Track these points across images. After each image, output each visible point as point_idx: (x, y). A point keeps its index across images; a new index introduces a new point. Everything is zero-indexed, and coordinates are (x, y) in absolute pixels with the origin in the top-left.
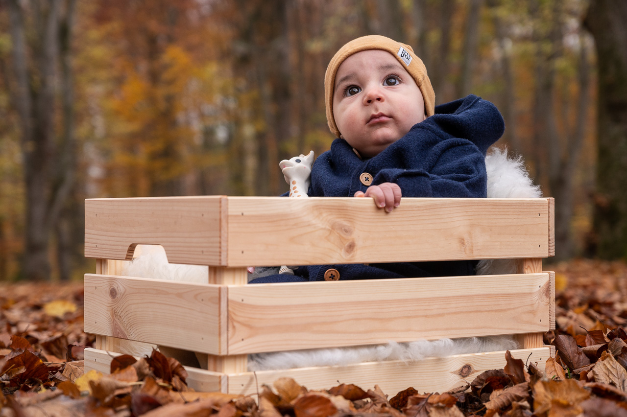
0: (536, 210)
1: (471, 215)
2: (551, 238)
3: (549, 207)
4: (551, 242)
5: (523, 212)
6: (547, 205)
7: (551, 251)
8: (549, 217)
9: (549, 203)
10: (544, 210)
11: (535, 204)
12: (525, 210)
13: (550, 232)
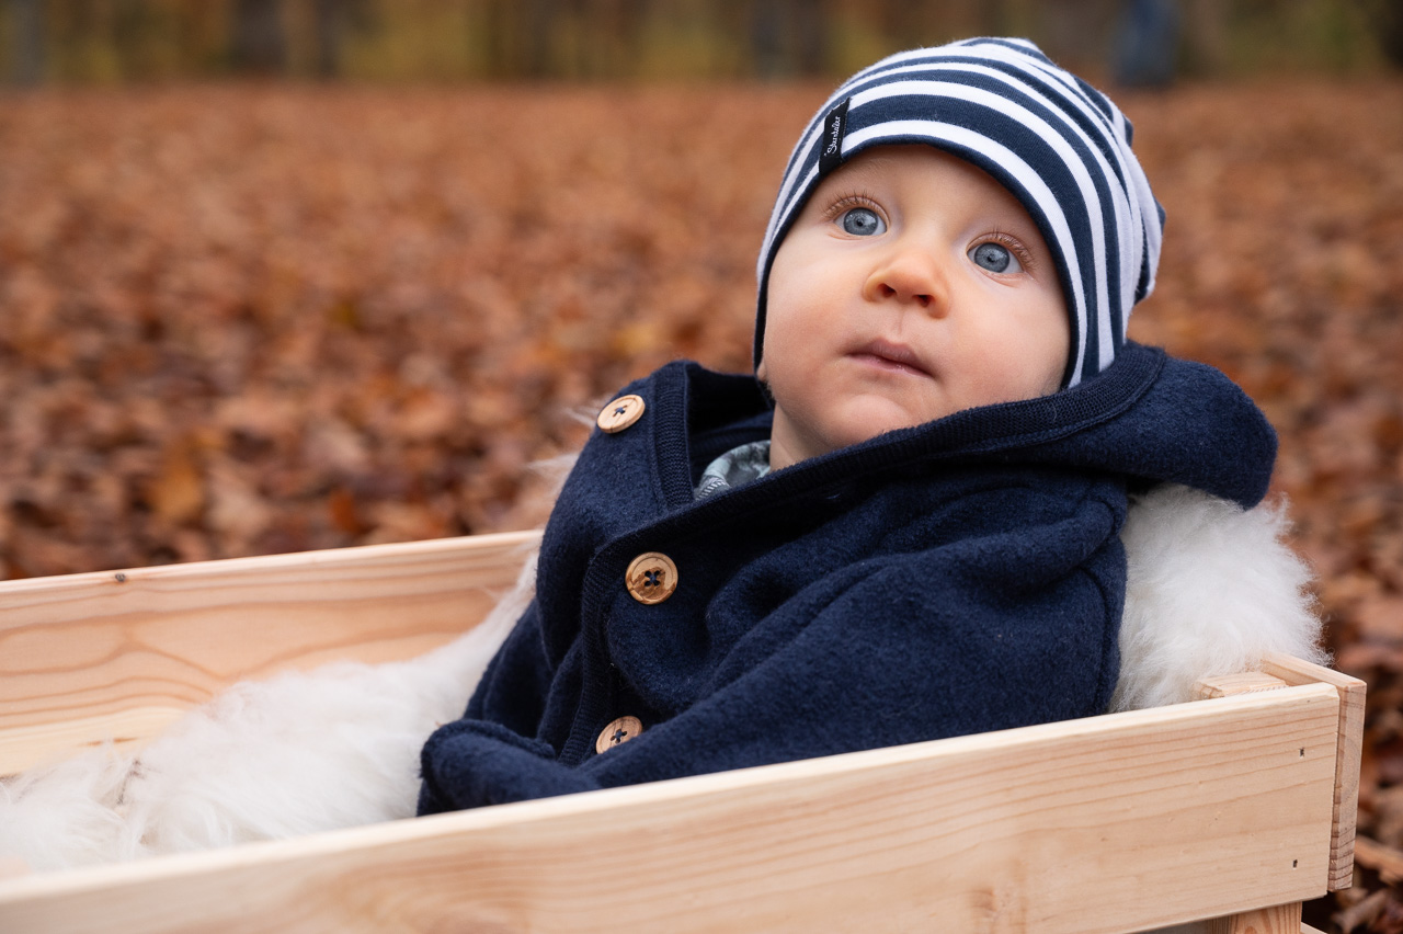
0: (1291, 737)
1: (1026, 800)
2: (1340, 827)
3: (1342, 718)
4: (1340, 842)
5: (1240, 751)
6: (1338, 711)
7: (1338, 874)
8: (1340, 753)
9: (1344, 703)
10: (1323, 732)
11: (1289, 718)
12: (1247, 745)
13: (1342, 808)
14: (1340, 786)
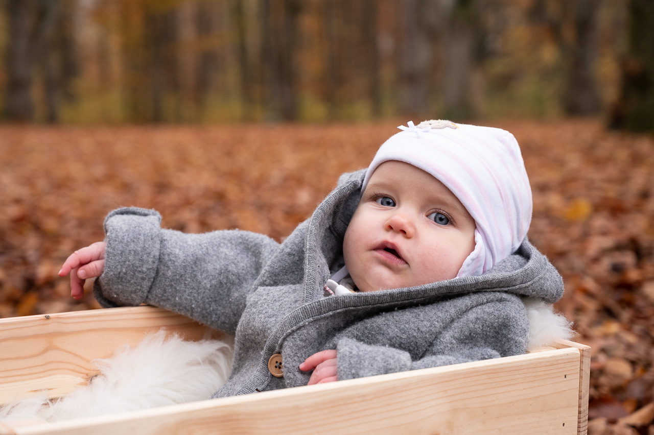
0: (561, 370)
1: (453, 395)
2: (582, 409)
3: (582, 362)
4: (582, 415)
5: (540, 375)
6: (580, 359)
7: (581, 429)
8: (581, 377)
9: (582, 356)
10: (574, 368)
11: (560, 362)
12: (543, 373)
13: (582, 400)
14: (581, 391)
